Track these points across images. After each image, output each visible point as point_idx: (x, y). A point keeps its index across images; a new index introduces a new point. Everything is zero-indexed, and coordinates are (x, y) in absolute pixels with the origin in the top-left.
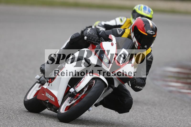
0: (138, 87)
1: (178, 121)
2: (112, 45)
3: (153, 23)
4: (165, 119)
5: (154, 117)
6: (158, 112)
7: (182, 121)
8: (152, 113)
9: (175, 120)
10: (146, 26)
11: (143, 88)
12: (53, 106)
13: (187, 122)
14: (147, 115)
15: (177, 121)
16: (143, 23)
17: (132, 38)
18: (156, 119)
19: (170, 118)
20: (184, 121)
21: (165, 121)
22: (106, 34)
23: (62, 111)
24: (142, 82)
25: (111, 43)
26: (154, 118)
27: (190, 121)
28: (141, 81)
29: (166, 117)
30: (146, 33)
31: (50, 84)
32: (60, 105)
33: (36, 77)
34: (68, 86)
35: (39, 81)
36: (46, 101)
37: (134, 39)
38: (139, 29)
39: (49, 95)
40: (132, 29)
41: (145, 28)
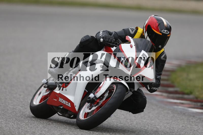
1: (146, 125)
2: (131, 47)
3: (167, 22)
4: (132, 122)
5: (120, 120)
6: (124, 116)
7: (150, 125)
8: (118, 116)
9: (142, 123)
10: (160, 25)
12: (68, 112)
13: (155, 126)
14: (113, 118)
15: (144, 125)
16: (157, 22)
18: (122, 123)
19: (136, 122)
20: (151, 125)
21: (131, 124)
22: (118, 35)
23: (81, 117)
25: (129, 45)
26: (120, 122)
27: (157, 125)
29: (133, 121)
31: (64, 89)
32: (77, 111)
33: (43, 82)
34: (85, 91)
35: (47, 86)
36: (59, 106)
37: (148, 39)
38: (153, 29)
39: (64, 100)
40: (145, 28)
41: (159, 27)
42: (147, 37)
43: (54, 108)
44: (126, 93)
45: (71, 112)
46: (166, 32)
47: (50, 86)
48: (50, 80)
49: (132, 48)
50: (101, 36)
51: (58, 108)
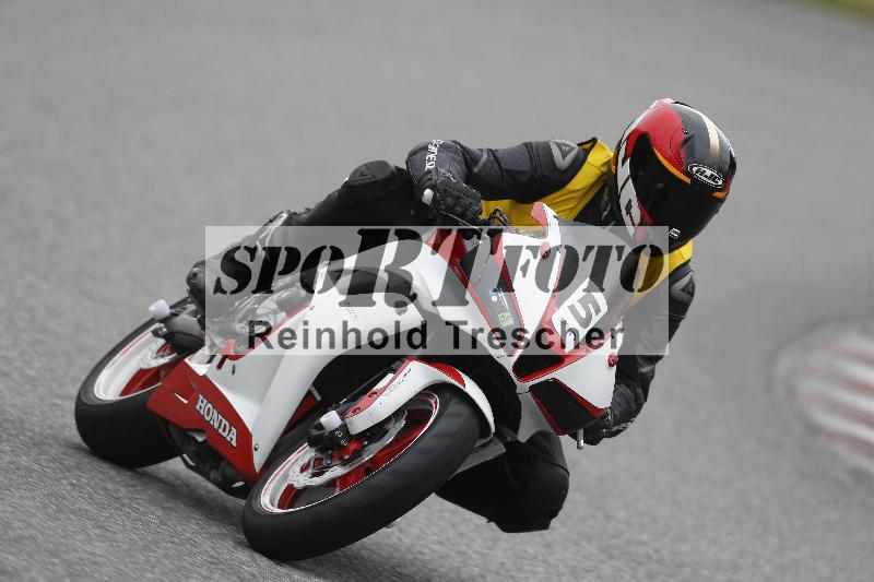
3: (724, 137)
10: (689, 142)
12: (223, 465)
17: (620, 186)
23: (267, 500)
30: (687, 174)
31: (228, 364)
32: (257, 470)
33: (152, 308)
34: (309, 393)
35: (165, 330)
36: (190, 430)
37: (630, 191)
38: (657, 152)
39: (216, 413)
40: (625, 145)
41: (683, 150)
42: (625, 183)
43: (169, 432)
44: (478, 444)
45: (234, 467)
46: (710, 178)
47: (179, 336)
48: (185, 309)
50: (429, 172)
51: (185, 435)
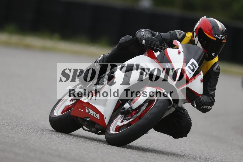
0: (206, 107)
10: (214, 28)
11: (211, 107)
12: (96, 125)
16: (210, 24)
17: (196, 44)
22: (162, 38)
24: (210, 101)
28: (208, 100)
30: (215, 37)
32: (107, 124)
34: (118, 101)
36: (85, 118)
37: (199, 45)
38: (205, 33)
39: (92, 111)
40: (195, 32)
41: (212, 31)
42: (197, 43)
43: (78, 120)
45: (100, 125)
46: (221, 37)
49: (179, 54)
50: (143, 35)
51: (84, 120)
